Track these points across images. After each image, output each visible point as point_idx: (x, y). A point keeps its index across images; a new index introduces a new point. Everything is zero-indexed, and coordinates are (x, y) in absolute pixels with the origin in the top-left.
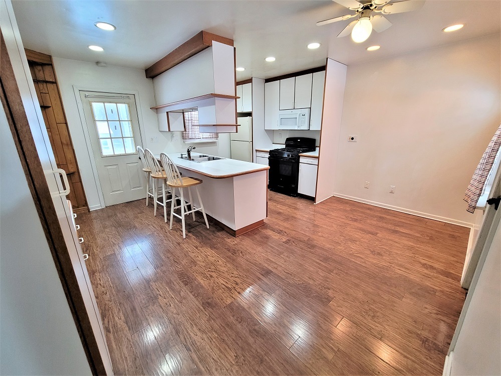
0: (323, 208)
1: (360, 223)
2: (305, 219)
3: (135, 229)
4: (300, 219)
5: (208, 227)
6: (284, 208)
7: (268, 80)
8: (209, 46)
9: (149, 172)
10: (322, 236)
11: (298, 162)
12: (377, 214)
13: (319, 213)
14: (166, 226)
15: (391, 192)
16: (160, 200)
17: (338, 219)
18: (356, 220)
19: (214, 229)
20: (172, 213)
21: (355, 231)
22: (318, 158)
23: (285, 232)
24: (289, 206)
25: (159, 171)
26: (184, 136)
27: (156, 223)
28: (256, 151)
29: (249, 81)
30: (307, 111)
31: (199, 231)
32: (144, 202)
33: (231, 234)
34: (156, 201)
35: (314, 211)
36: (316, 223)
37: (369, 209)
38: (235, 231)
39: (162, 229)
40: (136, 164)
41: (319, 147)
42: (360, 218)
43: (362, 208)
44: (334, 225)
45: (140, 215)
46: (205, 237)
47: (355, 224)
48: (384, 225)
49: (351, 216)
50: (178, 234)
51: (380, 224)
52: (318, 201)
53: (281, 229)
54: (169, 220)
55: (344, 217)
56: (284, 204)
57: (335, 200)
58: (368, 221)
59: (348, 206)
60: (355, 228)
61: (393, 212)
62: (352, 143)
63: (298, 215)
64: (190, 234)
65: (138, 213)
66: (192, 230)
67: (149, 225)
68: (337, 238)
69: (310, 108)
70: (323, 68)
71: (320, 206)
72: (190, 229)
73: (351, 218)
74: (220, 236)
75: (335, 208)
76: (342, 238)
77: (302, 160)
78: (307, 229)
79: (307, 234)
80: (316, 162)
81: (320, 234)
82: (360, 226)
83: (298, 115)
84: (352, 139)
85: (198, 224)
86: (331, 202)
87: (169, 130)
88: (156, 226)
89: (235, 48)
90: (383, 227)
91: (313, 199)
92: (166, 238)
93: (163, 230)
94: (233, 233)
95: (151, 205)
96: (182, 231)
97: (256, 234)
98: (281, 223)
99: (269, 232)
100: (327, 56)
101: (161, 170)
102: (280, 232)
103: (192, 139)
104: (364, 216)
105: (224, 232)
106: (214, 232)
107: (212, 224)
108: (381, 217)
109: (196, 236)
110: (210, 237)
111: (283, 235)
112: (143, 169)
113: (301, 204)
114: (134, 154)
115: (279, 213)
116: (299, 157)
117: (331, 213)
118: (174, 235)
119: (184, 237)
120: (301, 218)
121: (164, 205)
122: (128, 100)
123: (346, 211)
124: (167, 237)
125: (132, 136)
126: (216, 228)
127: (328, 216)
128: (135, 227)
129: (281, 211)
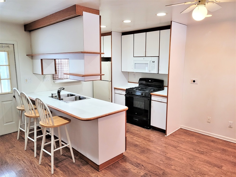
0: (173, 141)
1: (206, 155)
2: (158, 152)
3: (6, 165)
4: (154, 152)
5: (74, 161)
6: (140, 140)
7: (124, 34)
8: (81, 15)
9: (22, 111)
10: (175, 170)
11: (150, 100)
12: (220, 146)
13: (170, 145)
14: (35, 161)
15: (230, 127)
16: (31, 135)
17: (187, 151)
18: (202, 153)
19: (79, 163)
20: (42, 149)
21: (203, 164)
22: (167, 97)
23: (142, 165)
24: (144, 138)
25: (32, 110)
26: (54, 77)
27: (26, 157)
28: (115, 89)
29: (110, 34)
30: (156, 59)
31: (66, 166)
32: (15, 136)
33: (95, 168)
34: (27, 137)
35: (166, 144)
36: (168, 155)
37: (213, 141)
38: (99, 166)
39: (31, 164)
40: (10, 102)
41: (168, 87)
42: (205, 150)
43: (207, 140)
44: (184, 158)
45: (11, 149)
46: (72, 171)
47: (202, 156)
48: (227, 157)
49: (198, 148)
50: (47, 169)
51: (224, 157)
52: (168, 133)
53: (139, 162)
54: (38, 154)
55: (192, 150)
56: (139, 136)
57: (183, 132)
58: (213, 154)
59: (194, 138)
60: (202, 161)
61: (233, 144)
62: (194, 85)
63: (152, 147)
64: (58, 169)
65: (10, 148)
66: (59, 165)
67: (19, 160)
68: (188, 172)
69: (159, 57)
70: (169, 27)
71: (170, 138)
72: (57, 163)
73: (198, 150)
74: (85, 170)
75: (183, 140)
76: (193, 171)
77: (153, 98)
78: (162, 162)
79: (162, 168)
80: (165, 100)
81: (173, 167)
82: (206, 158)
83: (149, 61)
84: (194, 81)
85: (65, 157)
86: (180, 134)
87: (42, 74)
88: (26, 161)
89: (100, 16)
90: (226, 160)
91: (164, 132)
92: (36, 174)
93: (33, 165)
94: (96, 167)
95: (22, 138)
96: (50, 166)
97: (117, 167)
98: (138, 156)
99: (128, 166)
100: (172, 19)
101: (34, 109)
102: (138, 165)
103: (61, 79)
104: (209, 148)
105: (89, 166)
106: (79, 166)
107: (77, 158)
108: (223, 150)
109: (64, 171)
110: (76, 172)
111: (141, 169)
112: (18, 108)
113: (154, 135)
114: (9, 93)
115: (136, 145)
116: (151, 95)
117: (181, 145)
118: (42, 171)
119: (52, 172)
120: (155, 150)
121: (35, 140)
122: (7, 49)
123: (192, 143)
124: (36, 172)
125: (9, 78)
126: (81, 162)
127: (178, 148)
128: (6, 162)
129: (137, 143)
